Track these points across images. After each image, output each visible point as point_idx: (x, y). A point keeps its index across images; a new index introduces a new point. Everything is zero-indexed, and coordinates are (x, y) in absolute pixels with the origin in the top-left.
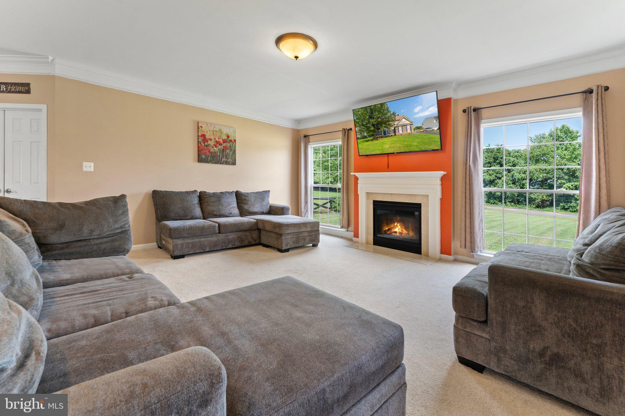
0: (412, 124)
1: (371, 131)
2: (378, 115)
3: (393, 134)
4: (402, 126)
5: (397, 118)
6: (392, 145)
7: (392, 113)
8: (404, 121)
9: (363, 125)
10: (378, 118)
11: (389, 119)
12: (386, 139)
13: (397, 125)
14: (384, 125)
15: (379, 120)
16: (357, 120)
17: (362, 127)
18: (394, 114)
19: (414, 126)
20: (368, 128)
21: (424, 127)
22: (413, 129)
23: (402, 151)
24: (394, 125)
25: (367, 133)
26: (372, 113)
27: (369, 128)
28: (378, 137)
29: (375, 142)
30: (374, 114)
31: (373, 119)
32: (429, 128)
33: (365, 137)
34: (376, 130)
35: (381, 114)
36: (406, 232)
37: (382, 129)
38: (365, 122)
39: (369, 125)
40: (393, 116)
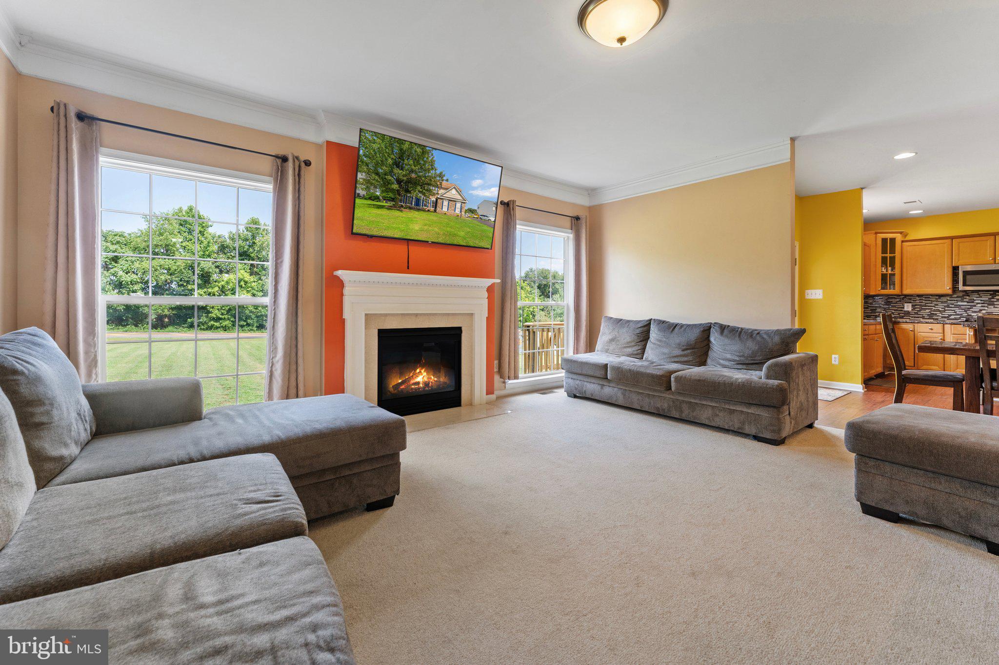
0: (465, 203)
1: (392, 190)
2: (413, 167)
3: (432, 209)
4: (449, 200)
5: (444, 183)
6: (426, 228)
7: (438, 172)
8: (453, 194)
9: (377, 174)
10: (412, 171)
11: (431, 180)
12: (417, 213)
13: (442, 196)
14: (419, 188)
15: (413, 175)
16: (365, 159)
17: (373, 175)
18: (441, 175)
19: (466, 207)
20: (386, 184)
21: (480, 212)
22: (463, 210)
23: (440, 240)
24: (438, 194)
25: (383, 192)
26: (401, 157)
27: (389, 183)
28: (402, 206)
29: (396, 213)
30: (406, 161)
31: (402, 169)
32: (485, 216)
33: (377, 198)
34: (403, 193)
35: (419, 166)
36: (436, 379)
37: (414, 194)
38: (382, 169)
39: (389, 177)
40: (438, 178)
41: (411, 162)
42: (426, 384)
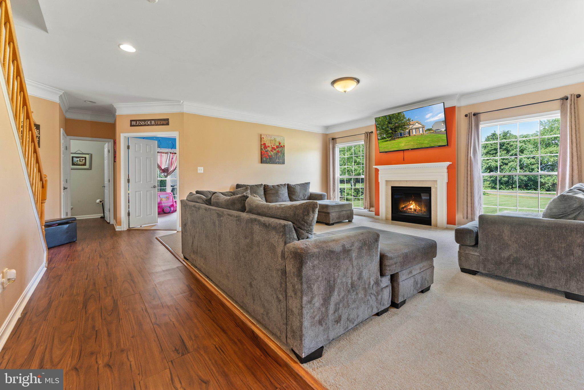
0: (424, 127)
1: (390, 133)
2: (396, 121)
3: (408, 135)
4: (416, 129)
5: (411, 123)
6: (407, 144)
7: (407, 119)
8: (417, 125)
9: (383, 129)
11: (405, 123)
12: (401, 139)
13: (411, 128)
14: (400, 129)
15: (397, 124)
16: (378, 126)
18: (409, 120)
19: (426, 129)
20: (387, 132)
21: (434, 129)
22: (424, 131)
23: (415, 147)
24: (409, 128)
25: (386, 135)
26: (390, 119)
27: (388, 131)
28: (395, 138)
29: (393, 141)
30: (392, 120)
31: (392, 124)
32: (437, 130)
33: (385, 138)
34: (394, 133)
35: (398, 120)
36: (419, 208)
37: (399, 132)
38: (384, 127)
39: (388, 129)
40: (408, 121)
41: (395, 119)
42: (415, 210)
